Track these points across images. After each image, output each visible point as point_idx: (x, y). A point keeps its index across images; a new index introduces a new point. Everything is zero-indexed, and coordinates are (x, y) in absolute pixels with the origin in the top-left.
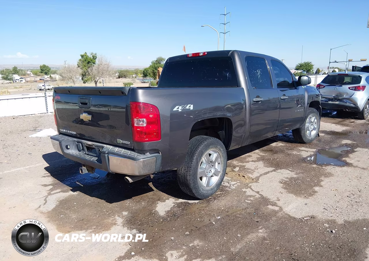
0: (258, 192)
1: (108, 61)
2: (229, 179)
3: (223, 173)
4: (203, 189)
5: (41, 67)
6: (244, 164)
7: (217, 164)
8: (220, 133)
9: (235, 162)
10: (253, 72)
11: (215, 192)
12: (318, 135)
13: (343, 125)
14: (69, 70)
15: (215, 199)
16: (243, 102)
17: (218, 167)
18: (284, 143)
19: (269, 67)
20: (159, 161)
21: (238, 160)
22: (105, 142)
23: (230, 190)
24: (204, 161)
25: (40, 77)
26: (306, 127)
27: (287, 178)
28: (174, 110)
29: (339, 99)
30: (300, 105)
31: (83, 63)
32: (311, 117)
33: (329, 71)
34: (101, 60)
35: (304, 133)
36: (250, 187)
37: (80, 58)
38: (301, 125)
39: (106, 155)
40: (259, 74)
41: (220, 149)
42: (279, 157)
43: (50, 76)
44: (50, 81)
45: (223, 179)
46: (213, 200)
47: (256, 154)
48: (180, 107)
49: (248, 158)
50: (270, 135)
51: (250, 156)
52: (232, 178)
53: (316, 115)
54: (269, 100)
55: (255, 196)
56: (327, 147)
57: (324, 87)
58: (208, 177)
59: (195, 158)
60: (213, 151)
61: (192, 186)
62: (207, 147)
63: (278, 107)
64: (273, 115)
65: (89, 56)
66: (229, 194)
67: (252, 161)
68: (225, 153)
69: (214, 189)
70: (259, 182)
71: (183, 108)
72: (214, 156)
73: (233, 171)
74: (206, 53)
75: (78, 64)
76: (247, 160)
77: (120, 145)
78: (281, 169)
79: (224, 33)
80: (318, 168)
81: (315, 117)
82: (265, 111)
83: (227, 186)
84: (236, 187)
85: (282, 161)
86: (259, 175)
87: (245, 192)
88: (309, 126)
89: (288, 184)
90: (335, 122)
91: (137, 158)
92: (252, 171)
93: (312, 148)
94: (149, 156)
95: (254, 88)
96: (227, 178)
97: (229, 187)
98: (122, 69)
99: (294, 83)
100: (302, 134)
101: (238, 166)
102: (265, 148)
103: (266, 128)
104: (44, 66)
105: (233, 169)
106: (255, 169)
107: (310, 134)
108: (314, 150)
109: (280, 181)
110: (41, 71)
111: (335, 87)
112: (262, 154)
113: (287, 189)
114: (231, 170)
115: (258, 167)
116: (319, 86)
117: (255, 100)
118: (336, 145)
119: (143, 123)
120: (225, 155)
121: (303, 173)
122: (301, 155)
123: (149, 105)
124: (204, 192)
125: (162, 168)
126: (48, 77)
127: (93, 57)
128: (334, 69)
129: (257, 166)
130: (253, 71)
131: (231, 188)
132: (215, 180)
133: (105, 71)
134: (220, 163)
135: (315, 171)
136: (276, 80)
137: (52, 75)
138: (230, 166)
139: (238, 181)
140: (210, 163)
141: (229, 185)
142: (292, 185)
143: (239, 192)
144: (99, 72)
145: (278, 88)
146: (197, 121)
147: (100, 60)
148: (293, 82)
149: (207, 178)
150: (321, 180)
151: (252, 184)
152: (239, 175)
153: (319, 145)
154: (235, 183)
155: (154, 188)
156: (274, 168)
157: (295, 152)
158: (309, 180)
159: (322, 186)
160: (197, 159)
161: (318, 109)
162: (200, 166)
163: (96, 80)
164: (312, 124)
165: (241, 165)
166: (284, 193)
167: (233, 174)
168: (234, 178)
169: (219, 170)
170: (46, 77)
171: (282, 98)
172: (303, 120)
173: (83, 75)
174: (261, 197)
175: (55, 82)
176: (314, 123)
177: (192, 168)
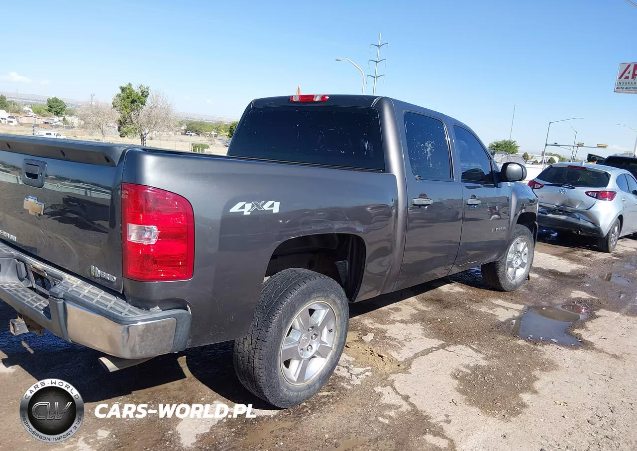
0: (406, 398)
1: (169, 104)
2: (351, 359)
3: (336, 352)
4: (288, 388)
5: (49, 101)
6: (384, 327)
7: (325, 331)
8: (340, 263)
9: (366, 320)
10: (418, 145)
11: (315, 393)
12: (528, 277)
13: (571, 260)
14: (97, 111)
15: (313, 409)
16: (391, 204)
17: (327, 338)
18: (464, 286)
19: (449, 139)
20: (185, 328)
21: (373, 317)
22: (67, 268)
23: (349, 387)
24: (297, 326)
25: (46, 118)
26: (507, 261)
27: (467, 367)
28: (232, 210)
29: (566, 212)
30: (496, 216)
31: (123, 101)
32: (519, 241)
33: (543, 158)
34: (157, 99)
35: (504, 272)
36: (391, 385)
37: (120, 91)
38: (499, 256)
39: (61, 302)
40: (428, 150)
41: (334, 301)
42: (455, 316)
43: (64, 119)
44: (63, 127)
45: (338, 360)
46: (309, 411)
47: (410, 306)
48: (248, 206)
49: (393, 313)
50: (440, 273)
51: (398, 310)
52: (357, 358)
53: (528, 239)
54: (440, 203)
55: (400, 407)
56: (545, 303)
57: (542, 186)
58: (303, 360)
59: (275, 319)
60: (321, 304)
61: (264, 381)
62: (307, 296)
63: (460, 216)
64: (450, 232)
65: (136, 91)
66: (346, 399)
67: (402, 321)
68: (345, 309)
69: (315, 385)
70: (410, 373)
71: (255, 207)
72: (321, 315)
73: (361, 340)
74: (328, 97)
75: (113, 102)
76: (391, 318)
77: (96, 280)
78: (456, 343)
79: (374, 77)
80: (529, 347)
81: (525, 243)
82: (434, 223)
83: (345, 377)
84: (362, 382)
85: (458, 325)
86: (411, 355)
87: (380, 395)
88: (513, 259)
89: (470, 382)
90: (557, 253)
91: (126, 319)
92: (398, 345)
93: (516, 303)
94: (157, 315)
95: (417, 177)
96: (348, 358)
97: (349, 381)
98: (194, 119)
99: (494, 174)
100: (500, 274)
101: (371, 330)
102: (427, 294)
103: (433, 259)
104: (56, 100)
105: (361, 336)
106: (405, 340)
107: (515, 273)
108: (521, 307)
109: (452, 372)
110: (49, 108)
111: (562, 190)
112: (421, 307)
113: (466, 395)
114: (357, 339)
115: (411, 336)
116: (532, 184)
117: (416, 201)
118: (560, 300)
119: (151, 235)
120: (345, 311)
121: (499, 358)
122: (495, 315)
123: (168, 193)
124: (291, 394)
125: (192, 342)
126: (60, 121)
127: (143, 92)
128: (553, 157)
129: (411, 334)
130: (419, 143)
131: (352, 382)
132: (318, 366)
133: (161, 121)
134: (333, 331)
135: (522, 354)
136: (461, 165)
137: (67, 118)
138: (355, 329)
139: (368, 366)
140: (310, 329)
141: (347, 375)
142: (477, 383)
143: (368, 394)
144: (149, 122)
145: (462, 181)
146: (285, 239)
147: (155, 99)
148: (492, 172)
149: (300, 363)
150: (535, 376)
151: (395, 375)
152: (372, 351)
153: (529, 296)
154: (362, 370)
155: (186, 371)
156: (443, 340)
157: (484, 309)
158: (511, 374)
159: (536, 392)
160: (280, 321)
161: (532, 227)
162: (288, 335)
163: (143, 133)
164: (519, 255)
165: (377, 329)
166: (459, 405)
167: (360, 348)
168: (362, 358)
169: (328, 345)
170: (56, 119)
171: (469, 203)
172: (503, 247)
173: (122, 123)
174: (413, 410)
175: (70, 130)
176: (523, 254)
177: (267, 343)
